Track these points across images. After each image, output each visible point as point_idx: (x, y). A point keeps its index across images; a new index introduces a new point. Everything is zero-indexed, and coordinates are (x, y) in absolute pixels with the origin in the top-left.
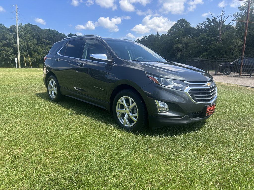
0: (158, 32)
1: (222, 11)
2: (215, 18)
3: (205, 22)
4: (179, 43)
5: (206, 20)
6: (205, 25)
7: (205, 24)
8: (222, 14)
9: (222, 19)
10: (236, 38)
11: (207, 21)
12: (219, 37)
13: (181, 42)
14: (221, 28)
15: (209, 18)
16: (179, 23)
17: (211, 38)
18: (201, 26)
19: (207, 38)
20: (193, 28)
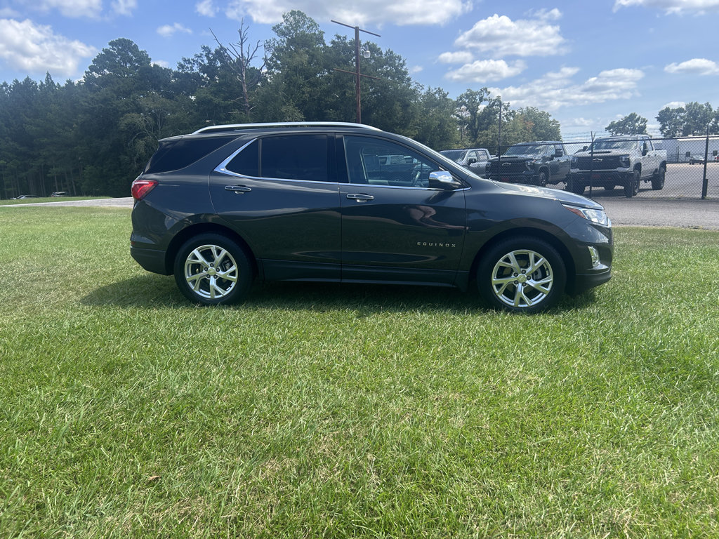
0: (48, 74)
1: (240, 32)
2: (222, 48)
3: (200, 57)
4: (133, 112)
5: (200, 51)
6: (201, 64)
7: (199, 61)
8: (242, 40)
9: (243, 52)
10: (285, 104)
11: (204, 54)
12: (244, 99)
13: (139, 110)
14: (244, 75)
15: (207, 48)
16: (114, 49)
17: (226, 102)
18: (189, 66)
19: (216, 101)
20: (165, 69)
